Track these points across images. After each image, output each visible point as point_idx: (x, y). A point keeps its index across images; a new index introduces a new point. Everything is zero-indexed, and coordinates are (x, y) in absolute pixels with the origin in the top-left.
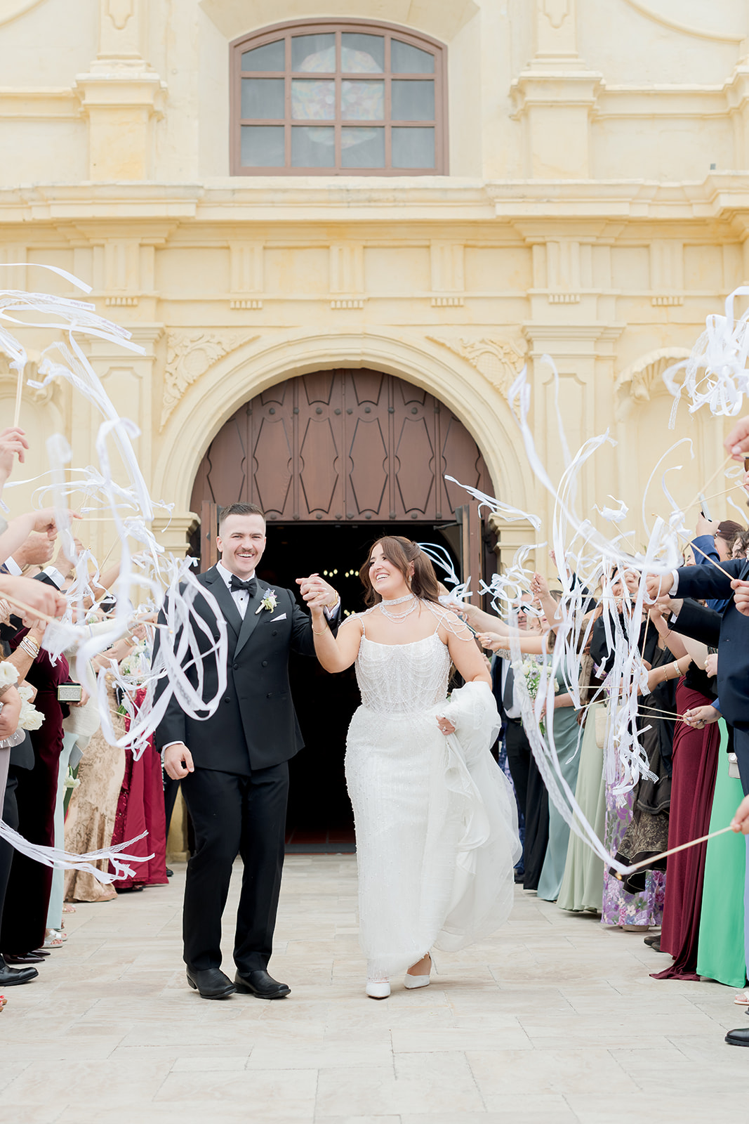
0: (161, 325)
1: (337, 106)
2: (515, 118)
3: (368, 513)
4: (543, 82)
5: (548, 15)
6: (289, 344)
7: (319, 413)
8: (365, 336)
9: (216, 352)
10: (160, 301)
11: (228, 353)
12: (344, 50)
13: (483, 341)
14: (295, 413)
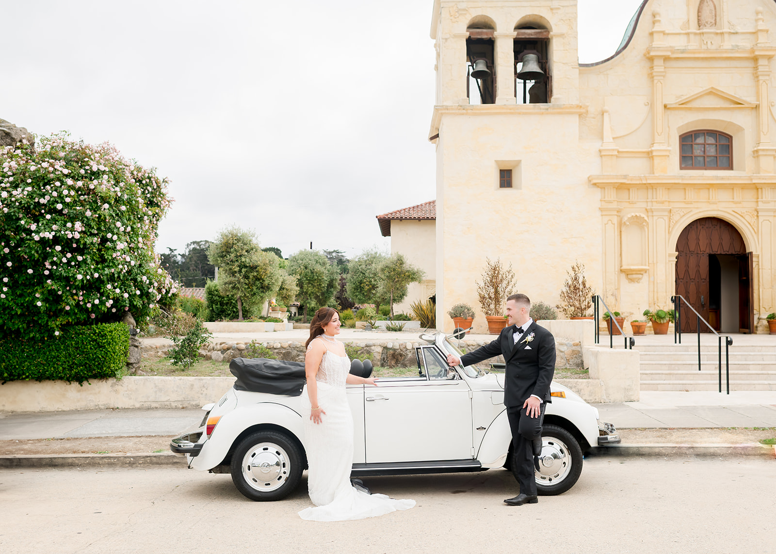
0: (670, 208)
1: (704, 151)
2: (754, 157)
3: (715, 252)
4: (763, 150)
5: (763, 132)
6: (700, 212)
7: (703, 227)
8: (718, 210)
9: (682, 214)
10: (669, 202)
11: (685, 214)
12: (707, 137)
13: (746, 212)
14: (697, 227)
